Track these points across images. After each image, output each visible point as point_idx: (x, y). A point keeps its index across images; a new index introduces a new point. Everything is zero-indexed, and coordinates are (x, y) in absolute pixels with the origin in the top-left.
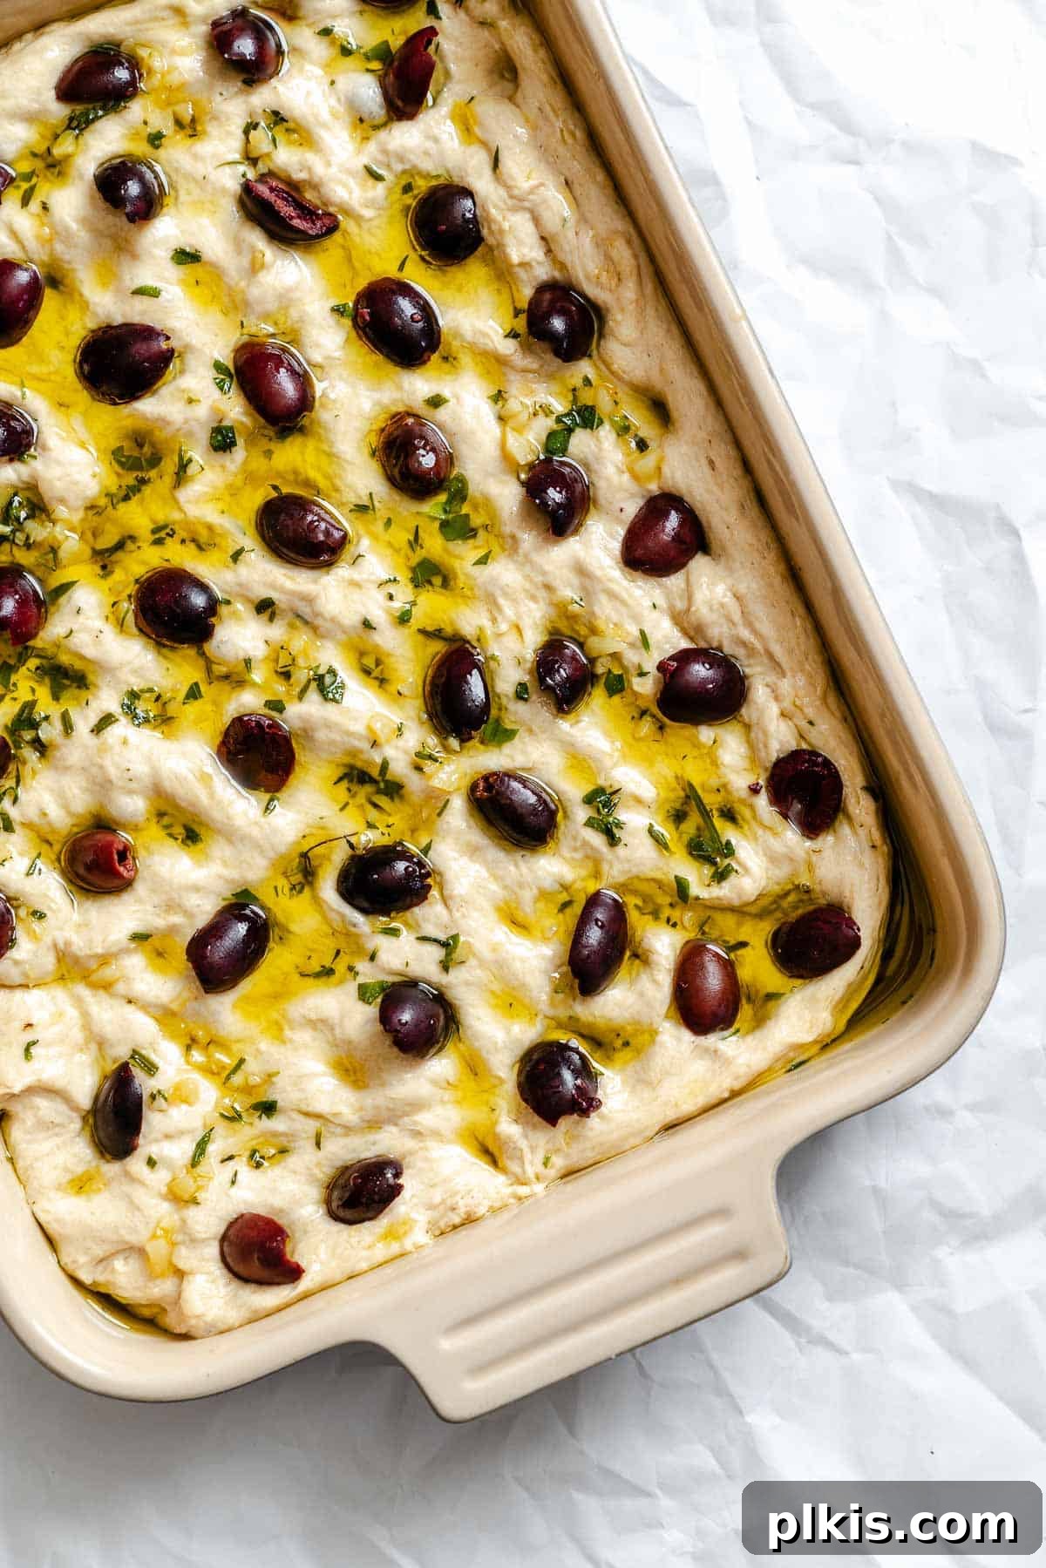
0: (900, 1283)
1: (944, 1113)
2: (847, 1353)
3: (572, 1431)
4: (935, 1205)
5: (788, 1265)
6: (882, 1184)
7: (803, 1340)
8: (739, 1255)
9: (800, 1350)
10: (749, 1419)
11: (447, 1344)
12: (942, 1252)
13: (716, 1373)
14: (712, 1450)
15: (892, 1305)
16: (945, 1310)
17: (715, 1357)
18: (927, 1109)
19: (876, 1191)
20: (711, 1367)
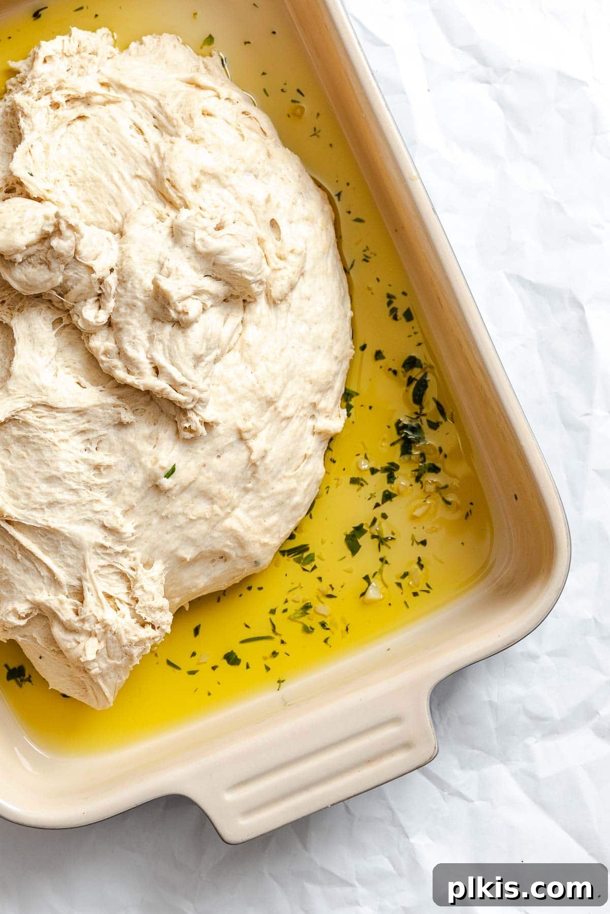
0: (504, 759)
1: (533, 657)
2: (472, 801)
3: (305, 846)
4: (527, 713)
5: (436, 752)
6: (495, 699)
7: (446, 793)
8: (407, 745)
9: (444, 799)
10: (412, 840)
11: (229, 797)
12: (530, 741)
13: (393, 812)
14: (389, 858)
15: (499, 773)
16: (533, 776)
17: (392, 803)
18: (522, 654)
19: (491, 703)
20: (390, 809)
